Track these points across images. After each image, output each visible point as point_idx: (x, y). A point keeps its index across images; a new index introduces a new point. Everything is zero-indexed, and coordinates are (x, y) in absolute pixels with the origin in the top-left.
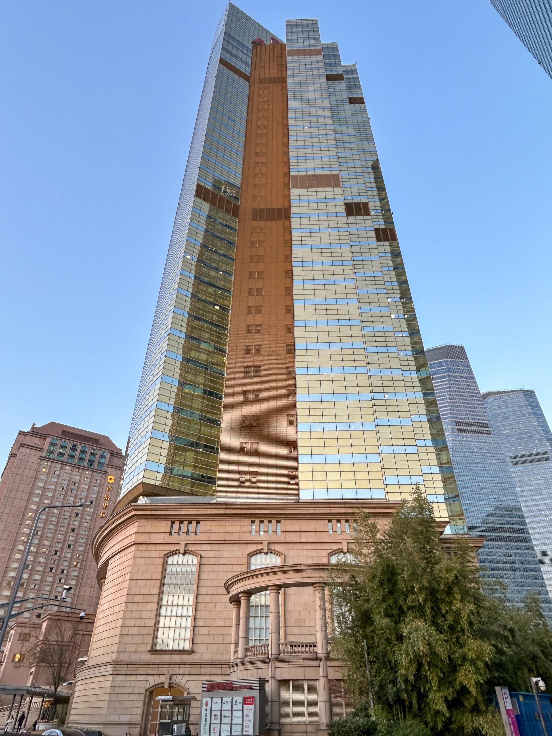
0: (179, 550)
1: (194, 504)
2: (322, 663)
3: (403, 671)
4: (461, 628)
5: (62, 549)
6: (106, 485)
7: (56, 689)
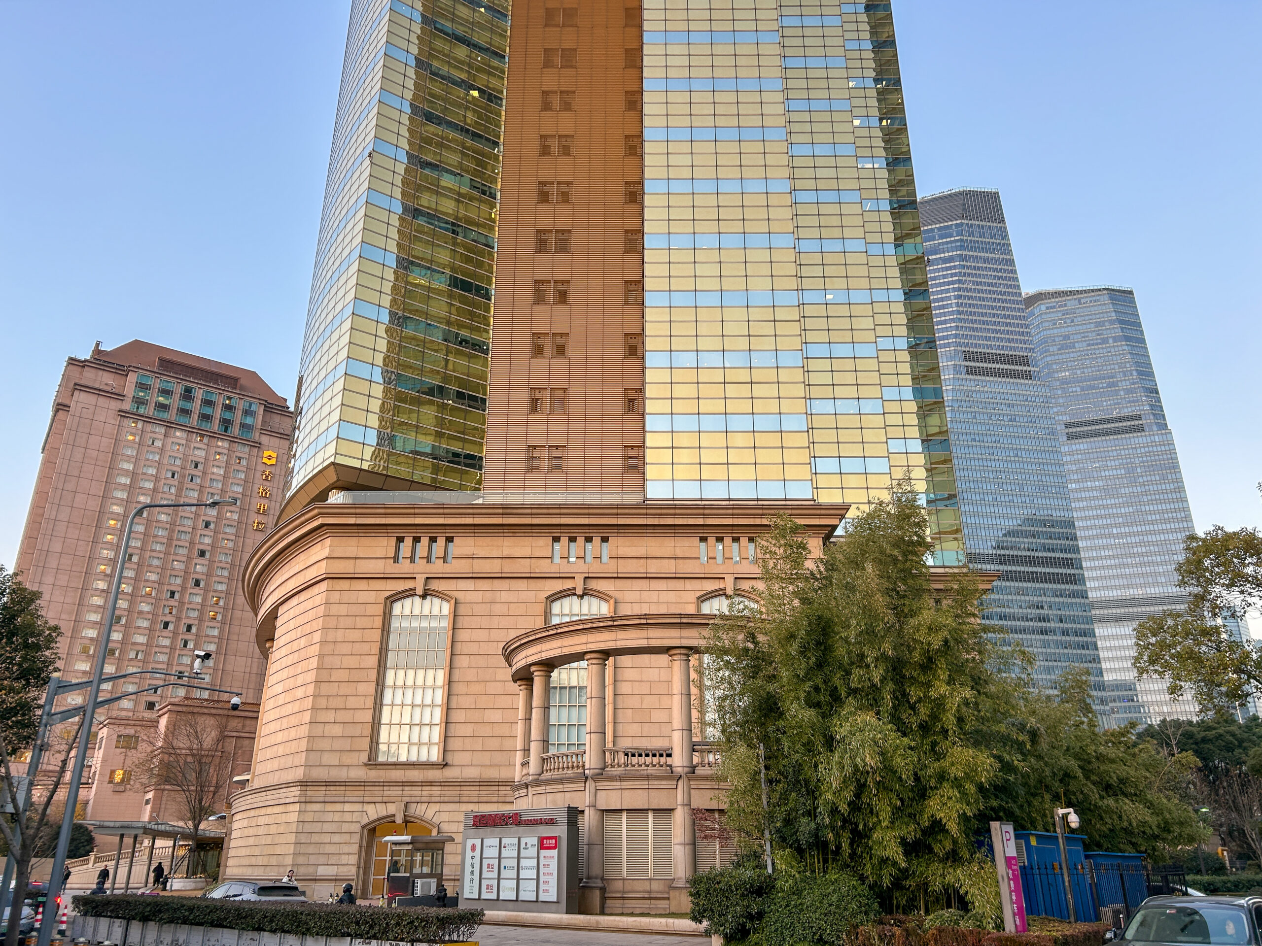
0: (415, 589)
1: (442, 506)
2: (680, 783)
3: (829, 796)
4: (942, 727)
5: (184, 588)
6: (260, 468)
7: (196, 827)
